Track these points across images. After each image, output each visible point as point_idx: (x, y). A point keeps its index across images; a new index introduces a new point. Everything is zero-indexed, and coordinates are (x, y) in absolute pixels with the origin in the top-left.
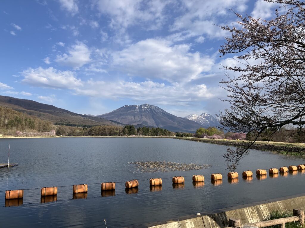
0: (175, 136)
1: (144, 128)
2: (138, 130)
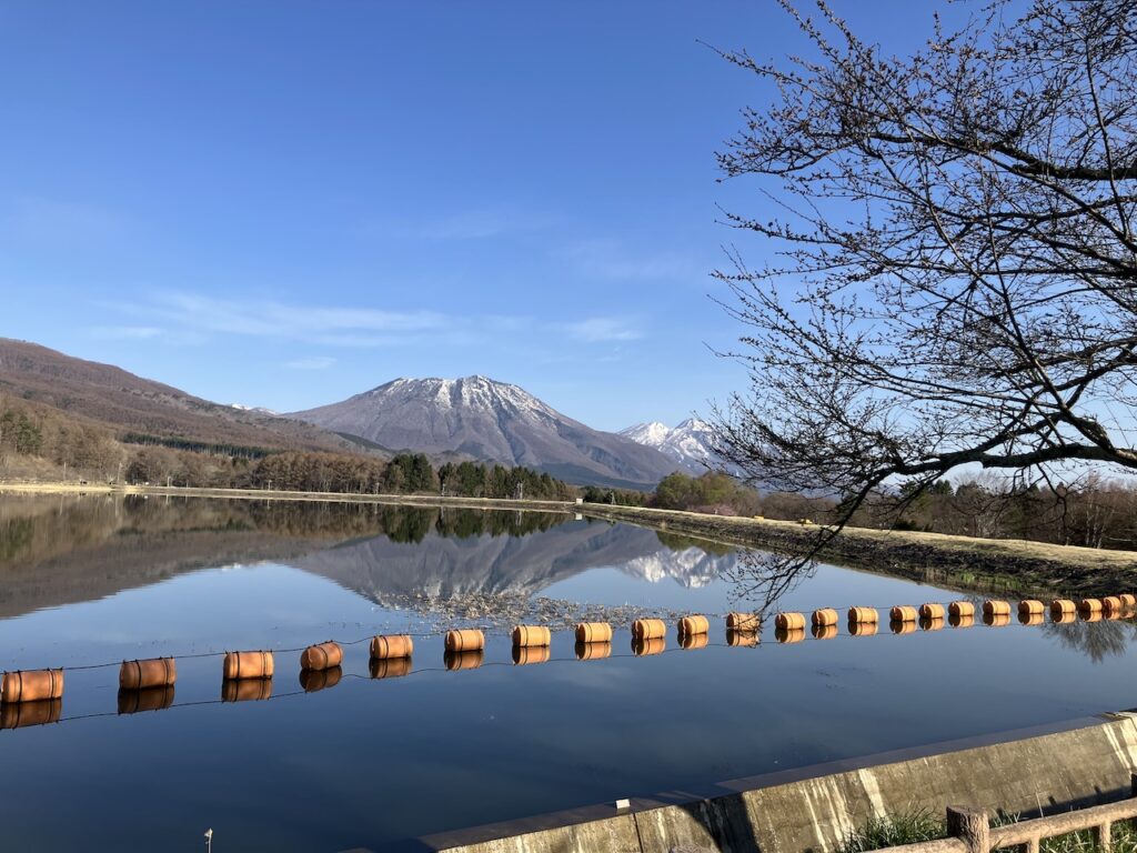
0: (580, 501)
1: (464, 467)
2: (444, 474)
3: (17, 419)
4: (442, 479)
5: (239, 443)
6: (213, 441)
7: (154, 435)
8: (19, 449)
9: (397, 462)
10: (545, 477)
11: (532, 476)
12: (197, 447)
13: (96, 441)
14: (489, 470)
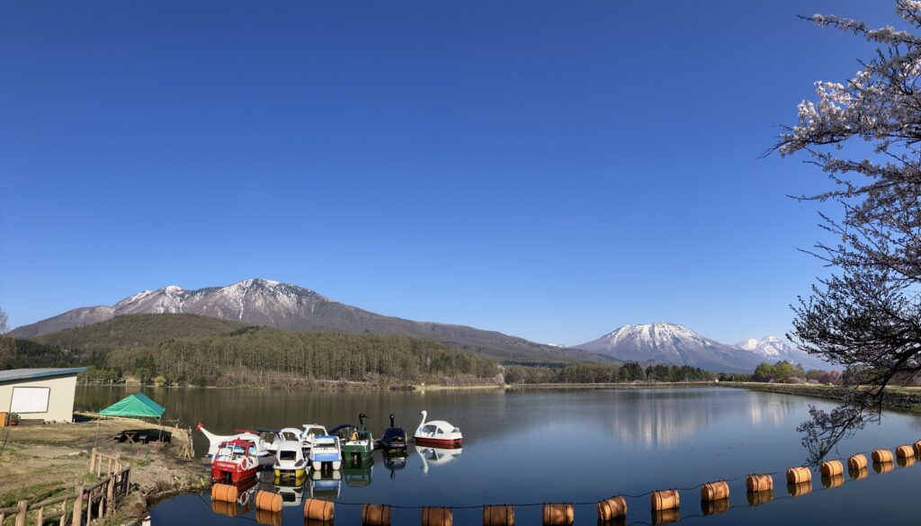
0: (717, 381)
1: (658, 368)
2: (648, 371)
3: (461, 358)
4: (648, 374)
5: (552, 362)
6: (541, 362)
7: (515, 361)
8: (463, 371)
9: (625, 366)
10: (698, 370)
11: (692, 370)
12: (533, 365)
13: (491, 365)
14: (670, 367)
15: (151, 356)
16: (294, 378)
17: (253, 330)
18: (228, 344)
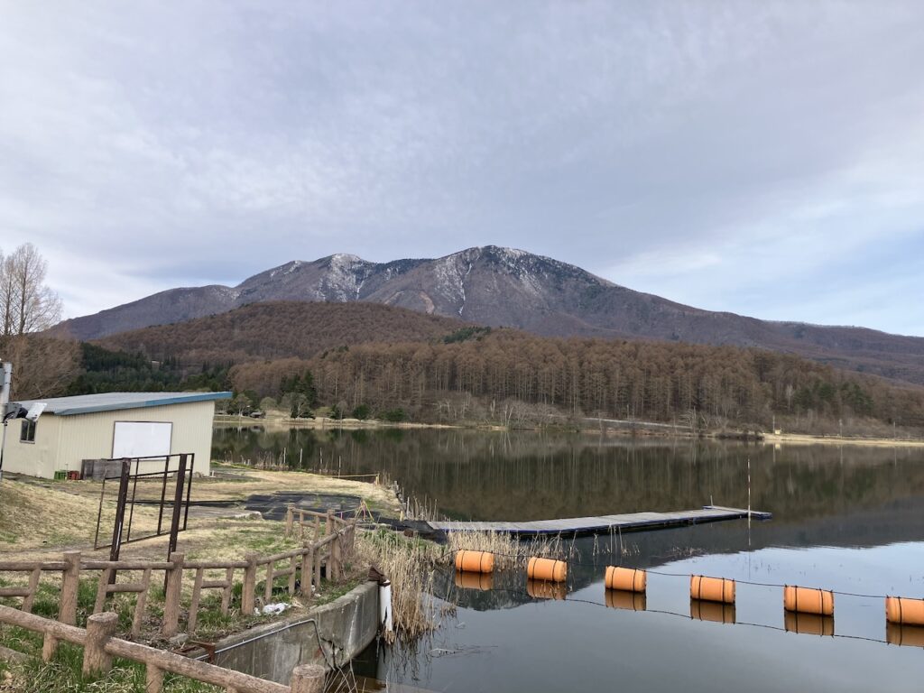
3: (851, 388)
8: (856, 412)
15: (309, 374)
16: (549, 413)
17: (480, 334)
18: (441, 357)
